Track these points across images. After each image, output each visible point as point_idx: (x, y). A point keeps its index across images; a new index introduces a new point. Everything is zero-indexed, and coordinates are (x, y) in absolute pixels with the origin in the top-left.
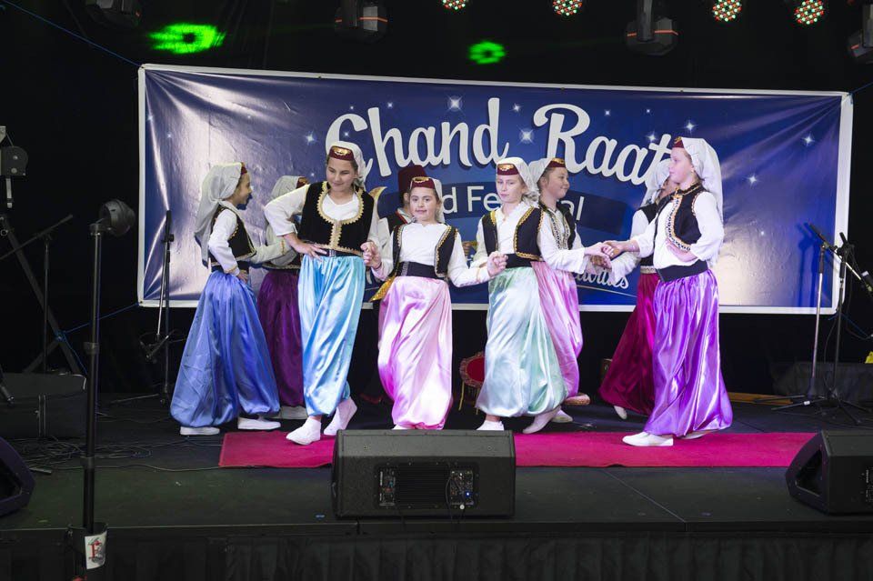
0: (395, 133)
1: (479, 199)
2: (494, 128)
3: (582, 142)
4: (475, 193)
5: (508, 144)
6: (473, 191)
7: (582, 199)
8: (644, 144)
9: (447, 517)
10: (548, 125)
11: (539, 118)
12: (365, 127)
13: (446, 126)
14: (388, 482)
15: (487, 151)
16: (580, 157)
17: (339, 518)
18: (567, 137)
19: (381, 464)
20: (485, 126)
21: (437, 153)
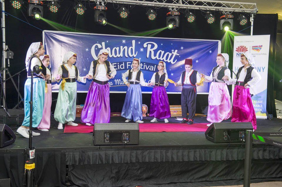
0: (109, 48)
1: (130, 65)
2: (134, 48)
3: (156, 52)
4: (129, 64)
5: (137, 52)
6: (128, 63)
7: (155, 66)
8: (171, 52)
9: (122, 145)
10: (147, 47)
11: (145, 45)
12: (101, 47)
13: (122, 47)
14: (108, 136)
15: (132, 54)
16: (155, 55)
17: (95, 145)
18: (152, 50)
19: (106, 132)
20: (132, 47)
21: (119, 54)
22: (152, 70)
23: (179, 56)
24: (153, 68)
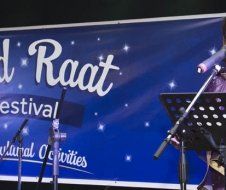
2: (6, 59)
3: (57, 64)
5: (13, 69)
7: (57, 103)
8: (96, 63)
10: (36, 54)
11: (32, 50)
16: (56, 75)
18: (48, 62)
22: (50, 115)
23: (118, 71)
24: (50, 111)
